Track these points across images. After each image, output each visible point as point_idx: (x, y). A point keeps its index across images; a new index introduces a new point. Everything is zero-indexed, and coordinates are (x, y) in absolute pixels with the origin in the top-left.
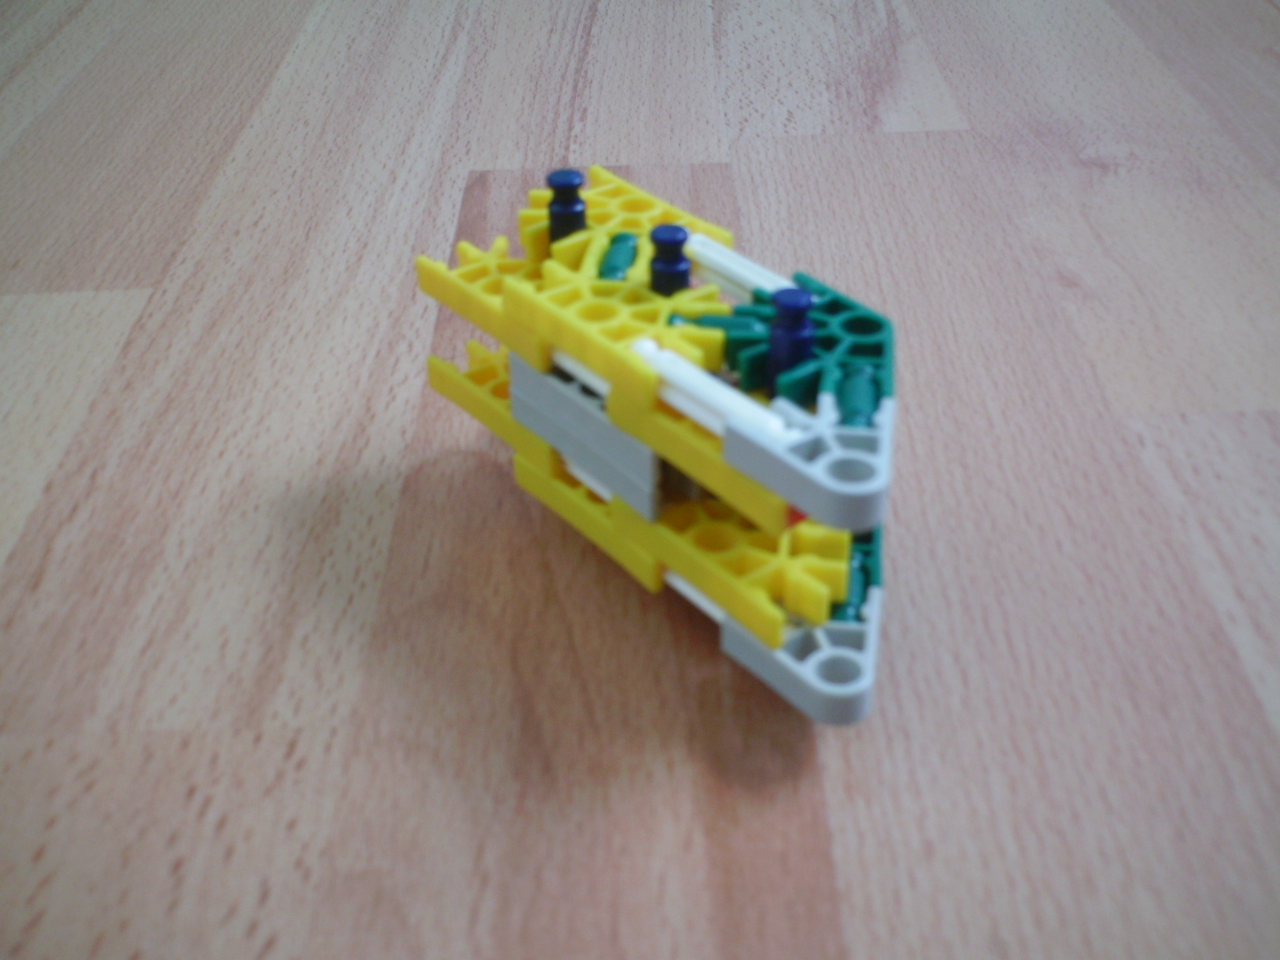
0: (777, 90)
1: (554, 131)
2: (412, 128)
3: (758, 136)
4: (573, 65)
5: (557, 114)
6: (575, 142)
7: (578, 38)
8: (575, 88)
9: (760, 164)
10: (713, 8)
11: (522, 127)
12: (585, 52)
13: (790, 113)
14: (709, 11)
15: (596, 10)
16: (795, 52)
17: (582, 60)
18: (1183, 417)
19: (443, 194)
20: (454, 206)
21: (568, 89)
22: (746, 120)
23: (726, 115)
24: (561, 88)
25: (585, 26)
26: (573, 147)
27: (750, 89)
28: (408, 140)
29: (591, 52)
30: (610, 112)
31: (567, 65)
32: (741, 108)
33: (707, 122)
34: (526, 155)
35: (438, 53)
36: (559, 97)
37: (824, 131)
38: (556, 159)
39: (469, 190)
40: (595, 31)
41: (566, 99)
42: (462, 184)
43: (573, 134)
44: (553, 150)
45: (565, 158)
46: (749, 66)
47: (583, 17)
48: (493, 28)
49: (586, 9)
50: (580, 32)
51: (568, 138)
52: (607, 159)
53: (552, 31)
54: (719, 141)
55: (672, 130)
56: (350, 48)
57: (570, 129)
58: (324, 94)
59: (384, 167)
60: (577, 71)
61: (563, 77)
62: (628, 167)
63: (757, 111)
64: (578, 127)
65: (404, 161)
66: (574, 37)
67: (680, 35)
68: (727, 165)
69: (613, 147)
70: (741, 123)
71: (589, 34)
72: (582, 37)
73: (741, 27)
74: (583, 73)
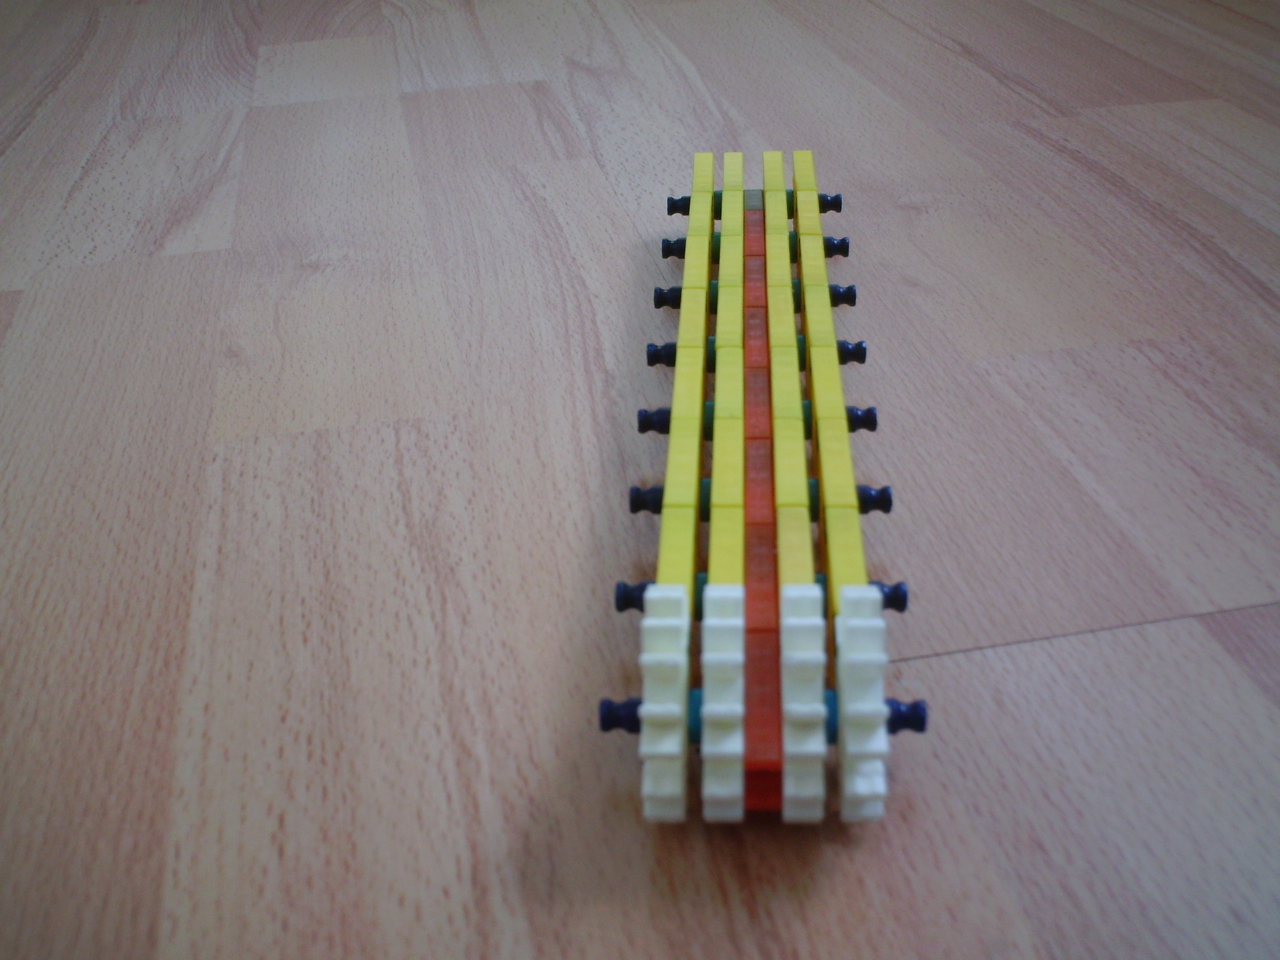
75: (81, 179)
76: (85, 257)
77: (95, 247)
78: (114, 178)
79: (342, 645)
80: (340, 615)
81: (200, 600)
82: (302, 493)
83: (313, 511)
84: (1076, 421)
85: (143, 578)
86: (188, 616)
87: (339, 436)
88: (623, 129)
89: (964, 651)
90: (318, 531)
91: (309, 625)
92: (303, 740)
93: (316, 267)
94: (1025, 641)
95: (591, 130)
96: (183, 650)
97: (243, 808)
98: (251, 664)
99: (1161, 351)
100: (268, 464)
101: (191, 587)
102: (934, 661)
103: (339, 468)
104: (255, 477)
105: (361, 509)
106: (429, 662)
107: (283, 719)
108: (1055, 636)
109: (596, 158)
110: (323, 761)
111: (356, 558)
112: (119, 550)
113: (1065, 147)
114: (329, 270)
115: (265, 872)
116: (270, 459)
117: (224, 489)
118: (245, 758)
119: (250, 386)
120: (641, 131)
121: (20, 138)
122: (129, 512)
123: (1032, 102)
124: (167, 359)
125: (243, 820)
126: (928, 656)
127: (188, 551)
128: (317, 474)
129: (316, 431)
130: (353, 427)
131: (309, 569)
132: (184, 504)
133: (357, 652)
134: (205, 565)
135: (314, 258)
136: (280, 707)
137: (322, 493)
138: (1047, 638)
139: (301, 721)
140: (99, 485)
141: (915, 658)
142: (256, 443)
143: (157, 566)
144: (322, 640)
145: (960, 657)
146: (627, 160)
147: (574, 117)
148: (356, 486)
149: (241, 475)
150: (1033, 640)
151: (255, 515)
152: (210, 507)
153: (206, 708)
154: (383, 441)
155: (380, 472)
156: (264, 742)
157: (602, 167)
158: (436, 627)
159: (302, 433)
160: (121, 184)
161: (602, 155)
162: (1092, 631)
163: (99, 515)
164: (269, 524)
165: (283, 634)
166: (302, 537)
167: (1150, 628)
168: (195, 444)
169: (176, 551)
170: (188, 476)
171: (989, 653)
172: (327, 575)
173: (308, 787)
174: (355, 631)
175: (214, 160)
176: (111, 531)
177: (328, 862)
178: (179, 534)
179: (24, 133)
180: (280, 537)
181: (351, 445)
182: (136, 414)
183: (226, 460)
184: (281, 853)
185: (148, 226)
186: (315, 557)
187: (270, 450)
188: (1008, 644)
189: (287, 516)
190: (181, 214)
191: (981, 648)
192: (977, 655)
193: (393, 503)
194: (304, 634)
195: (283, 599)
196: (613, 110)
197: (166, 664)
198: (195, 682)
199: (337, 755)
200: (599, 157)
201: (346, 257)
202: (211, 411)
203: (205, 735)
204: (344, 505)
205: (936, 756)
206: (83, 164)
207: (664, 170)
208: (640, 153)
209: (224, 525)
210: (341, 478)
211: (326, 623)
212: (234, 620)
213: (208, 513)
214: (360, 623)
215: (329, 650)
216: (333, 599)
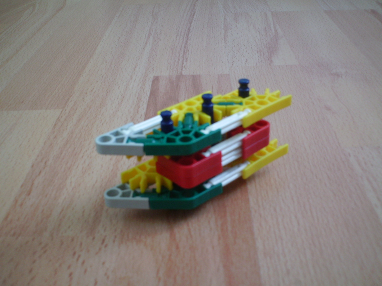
0: (243, 53)
1: (178, 65)
2: (137, 63)
3: (237, 66)
4: (183, 45)
5: (179, 59)
6: (184, 68)
7: (185, 38)
8: (184, 52)
9: (238, 74)
10: (224, 29)
11: (169, 63)
12: (187, 42)
13: (247, 60)
14: (223, 30)
15: (190, 29)
16: (248, 42)
17: (186, 44)
18: (362, 148)
19: (146, 82)
20: (149, 86)
21: (182, 53)
22: (234, 62)
23: (228, 60)
24: (180, 52)
25: (187, 34)
26: (183, 69)
27: (235, 53)
28: (136, 67)
29: (189, 42)
30: (194, 59)
31: (182, 46)
32: (232, 58)
33: (223, 62)
34: (170, 71)
35: (144, 42)
36: (179, 55)
37: (256, 65)
38: (179, 73)
39: (153, 81)
40: (190, 36)
41: (181, 55)
42: (151, 80)
43: (184, 65)
44: (178, 70)
45: (181, 73)
46: (234, 46)
47: (186, 32)
48: (160, 35)
49: (187, 29)
50: (185, 36)
51: (182, 67)
52: (193, 73)
53: (177, 35)
54: (226, 67)
55: (212, 64)
56: (119, 40)
57: (183, 64)
58: (111, 53)
59: (129, 74)
60: (185, 47)
61: (181, 49)
62: (199, 75)
63: (237, 59)
64: (185, 63)
65: (135, 73)
66: (184, 37)
67: (214, 37)
68: (228, 75)
69: (195, 69)
70: (232, 62)
71: (188, 36)
72: (186, 37)
73: (232, 35)
74: (186, 48)
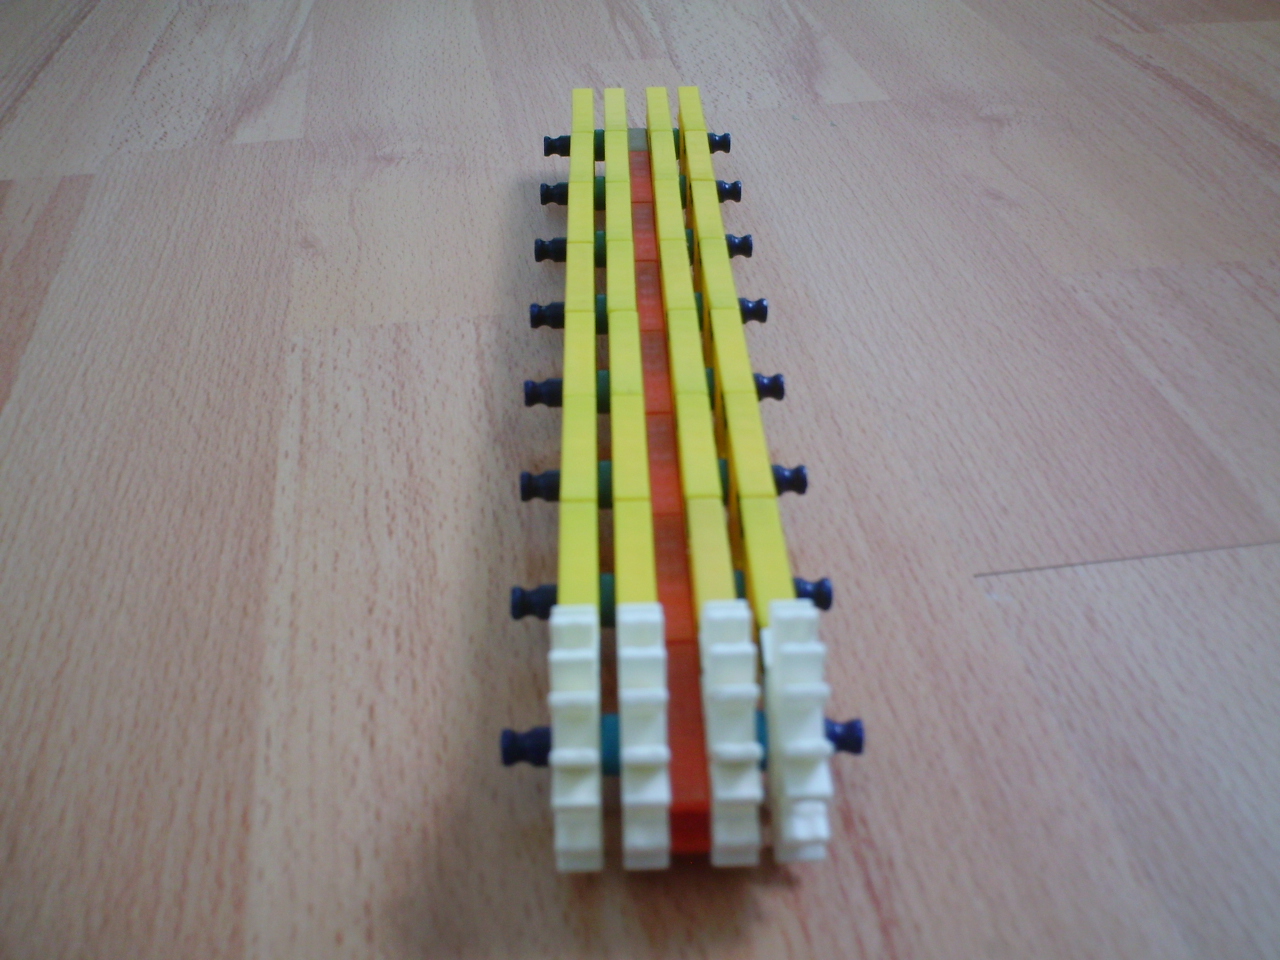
75: (149, 64)
76: (156, 143)
77: (166, 133)
78: (182, 64)
79: (428, 538)
80: (424, 509)
81: (283, 489)
82: (383, 386)
83: (395, 404)
84: (1165, 341)
85: (225, 465)
86: (271, 505)
87: (419, 329)
88: (698, 30)
89: (1056, 567)
90: (400, 424)
91: (393, 518)
92: (391, 632)
93: (390, 160)
94: (1116, 560)
95: (665, 30)
96: (267, 539)
97: (333, 697)
98: (337, 555)
99: (1250, 273)
100: (348, 356)
101: (274, 477)
102: (1024, 576)
103: (419, 361)
104: (335, 368)
105: (443, 404)
106: (515, 559)
107: (370, 611)
108: (1146, 556)
109: (671, 59)
110: (412, 654)
111: (439, 453)
112: (200, 437)
113: (1148, 64)
114: (403, 163)
115: (356, 761)
116: (349, 351)
117: (304, 379)
118: (333, 648)
119: (327, 277)
120: (716, 33)
121: (86, 21)
122: (208, 399)
123: (1113, 16)
124: (242, 248)
125: (333, 709)
126: (1019, 571)
127: (269, 440)
128: (398, 367)
129: (395, 324)
130: (433, 322)
131: (392, 462)
132: (264, 394)
133: (442, 546)
134: (287, 455)
135: (388, 150)
136: (367, 599)
137: (403, 386)
138: (1139, 558)
139: (389, 613)
140: (178, 372)
141: (1006, 572)
142: (334, 334)
143: (238, 454)
144: (407, 534)
145: (1051, 573)
146: (702, 62)
147: (648, 16)
148: (437, 381)
149: (321, 365)
150: (1124, 559)
151: (336, 406)
152: (291, 397)
153: (293, 597)
154: (463, 336)
155: (461, 368)
156: (351, 633)
157: (678, 68)
158: (522, 525)
159: (381, 326)
160: (189, 70)
161: (677, 56)
162: (1184, 553)
163: (178, 402)
164: (350, 416)
165: (367, 525)
166: (384, 430)
167: (1243, 552)
168: (274, 333)
169: (257, 440)
170: (267, 365)
171: (1080, 569)
172: (411, 467)
173: (397, 679)
174: (441, 526)
175: (283, 49)
176: (191, 417)
177: (419, 754)
178: (259, 422)
179: (89, 16)
180: (362, 429)
181: (431, 339)
182: (213, 301)
183: (305, 350)
184: (372, 743)
185: (219, 113)
186: (398, 450)
187: (349, 341)
188: (1098, 562)
189: (368, 409)
190: (251, 102)
191: (1072, 565)
192: (1068, 571)
193: (475, 399)
194: (389, 526)
195: (366, 491)
196: (687, 11)
197: (251, 552)
198: (280, 570)
199: (426, 649)
200: (675, 58)
201: (420, 150)
202: (289, 301)
203: (292, 624)
204: (426, 399)
205: (1029, 671)
206: (150, 49)
207: (741, 74)
208: (715, 55)
209: (304, 416)
210: (421, 372)
211: (410, 517)
212: (318, 511)
213: (289, 403)
214: (445, 517)
215: (415, 543)
216: (417, 492)
